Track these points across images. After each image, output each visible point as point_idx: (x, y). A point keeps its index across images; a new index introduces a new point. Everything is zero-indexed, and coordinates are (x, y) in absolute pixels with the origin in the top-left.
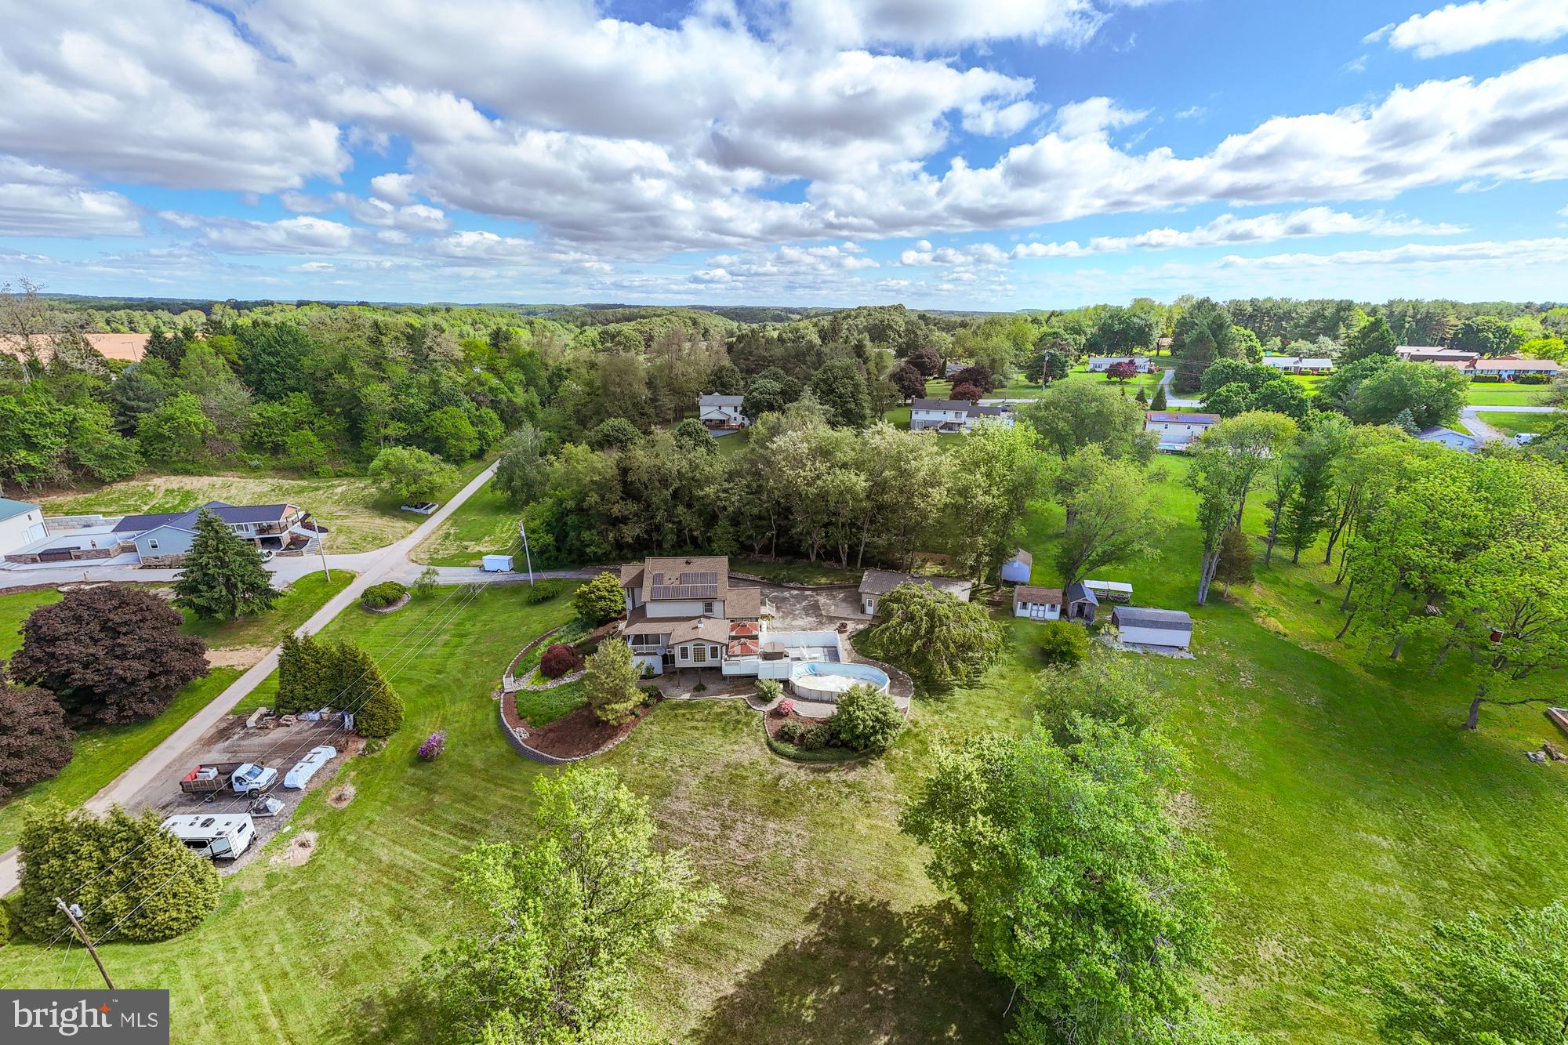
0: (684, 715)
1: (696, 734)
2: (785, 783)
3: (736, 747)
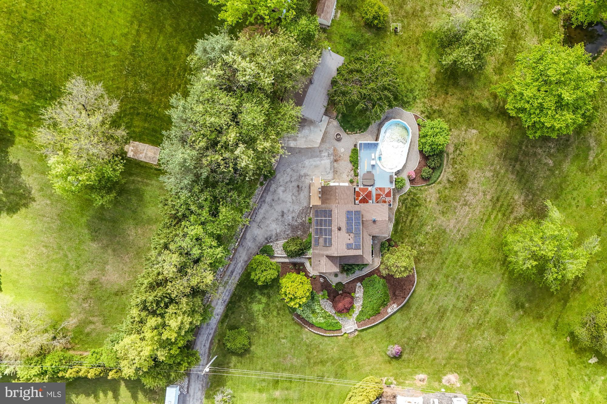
0: (402, 227)
1: (415, 219)
2: (452, 178)
3: (428, 200)
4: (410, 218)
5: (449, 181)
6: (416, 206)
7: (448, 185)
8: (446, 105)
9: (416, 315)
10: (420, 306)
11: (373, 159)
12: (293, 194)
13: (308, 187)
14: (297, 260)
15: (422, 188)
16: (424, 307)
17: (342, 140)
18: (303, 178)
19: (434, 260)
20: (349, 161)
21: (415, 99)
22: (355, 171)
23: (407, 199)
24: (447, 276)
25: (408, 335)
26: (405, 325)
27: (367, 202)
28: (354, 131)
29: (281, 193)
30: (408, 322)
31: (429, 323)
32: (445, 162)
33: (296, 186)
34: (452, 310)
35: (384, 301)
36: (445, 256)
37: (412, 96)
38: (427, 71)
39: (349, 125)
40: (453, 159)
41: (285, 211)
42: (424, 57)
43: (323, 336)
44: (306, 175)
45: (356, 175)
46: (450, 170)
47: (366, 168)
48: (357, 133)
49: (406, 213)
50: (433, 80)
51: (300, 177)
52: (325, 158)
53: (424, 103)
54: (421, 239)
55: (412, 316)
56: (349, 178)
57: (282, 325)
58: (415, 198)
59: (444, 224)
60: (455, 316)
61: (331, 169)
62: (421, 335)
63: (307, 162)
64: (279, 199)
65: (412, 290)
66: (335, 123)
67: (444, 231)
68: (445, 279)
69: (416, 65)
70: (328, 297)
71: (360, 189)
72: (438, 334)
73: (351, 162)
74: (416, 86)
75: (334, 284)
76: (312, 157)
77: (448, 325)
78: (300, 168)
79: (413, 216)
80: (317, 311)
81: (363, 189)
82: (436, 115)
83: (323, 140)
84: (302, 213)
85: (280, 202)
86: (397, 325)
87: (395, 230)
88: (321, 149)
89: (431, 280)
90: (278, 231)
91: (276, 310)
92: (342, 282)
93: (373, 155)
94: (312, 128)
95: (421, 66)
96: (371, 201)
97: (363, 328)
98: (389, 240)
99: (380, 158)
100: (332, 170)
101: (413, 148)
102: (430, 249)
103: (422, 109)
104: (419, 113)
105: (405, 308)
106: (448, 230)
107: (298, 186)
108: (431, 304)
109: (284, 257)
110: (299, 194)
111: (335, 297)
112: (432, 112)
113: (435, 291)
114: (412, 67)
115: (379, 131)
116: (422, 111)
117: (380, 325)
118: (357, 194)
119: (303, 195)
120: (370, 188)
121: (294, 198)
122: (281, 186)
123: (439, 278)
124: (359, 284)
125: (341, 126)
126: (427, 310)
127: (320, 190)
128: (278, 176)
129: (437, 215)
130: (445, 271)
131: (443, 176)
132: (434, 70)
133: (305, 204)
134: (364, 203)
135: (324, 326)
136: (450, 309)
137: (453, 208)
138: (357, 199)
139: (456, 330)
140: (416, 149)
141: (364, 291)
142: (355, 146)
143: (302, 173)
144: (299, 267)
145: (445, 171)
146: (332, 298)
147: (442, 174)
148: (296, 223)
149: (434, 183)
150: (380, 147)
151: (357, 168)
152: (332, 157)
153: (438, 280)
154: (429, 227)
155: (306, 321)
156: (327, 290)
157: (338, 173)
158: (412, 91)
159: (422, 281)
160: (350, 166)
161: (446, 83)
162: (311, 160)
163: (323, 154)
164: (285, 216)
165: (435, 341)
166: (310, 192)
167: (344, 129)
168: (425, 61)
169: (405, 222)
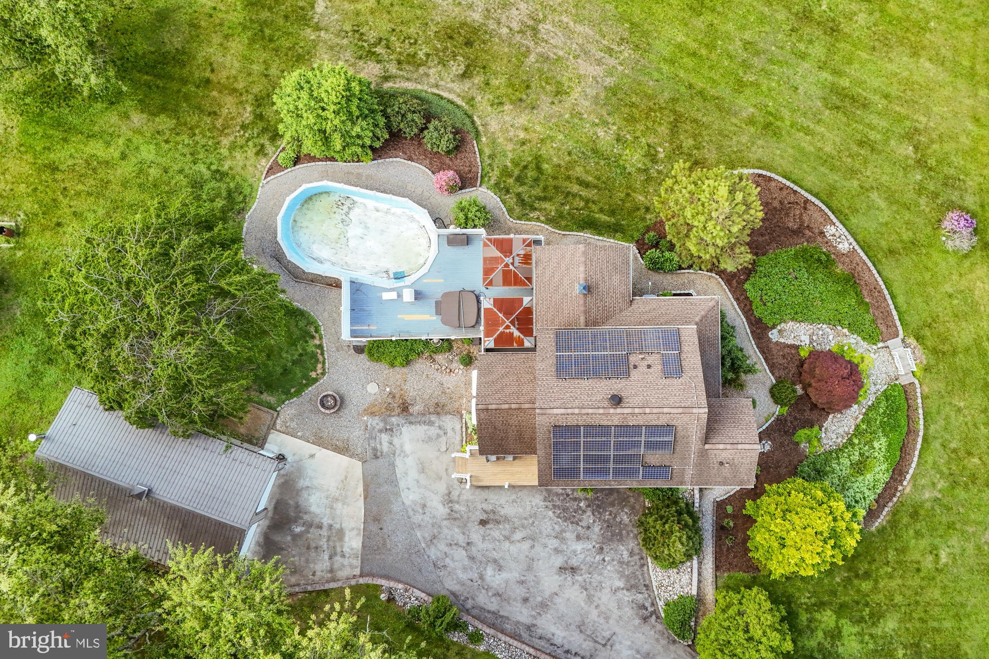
0: (601, 210)
1: (579, 171)
2: (457, 67)
3: (522, 135)
4: (575, 188)
5: (465, 75)
6: (539, 168)
7: (478, 79)
8: (240, 85)
9: (853, 172)
10: (826, 160)
11: (400, 296)
12: (507, 538)
13: (485, 494)
14: (707, 524)
15: (487, 151)
16: (828, 149)
17: (343, 390)
18: (457, 507)
19: (695, 121)
20: (405, 370)
21: (219, 175)
22: (437, 350)
23: (518, 195)
24: (740, 86)
25: (909, 195)
26: (882, 204)
27: (528, 311)
28: (314, 356)
29: (504, 575)
30: (874, 195)
31: (873, 135)
32: (410, 86)
33: (482, 530)
34: (836, 72)
35: (819, 260)
36: (683, 89)
37: (213, 184)
38: (137, 140)
39: (297, 370)
40: (399, 62)
41: (559, 561)
42: (96, 148)
43: (925, 439)
44: (449, 500)
45: (447, 345)
46: (432, 71)
47: (426, 317)
48: (320, 347)
49: (560, 198)
50: (165, 122)
51: (452, 516)
52: (396, 441)
53: (232, 147)
54: (637, 156)
55: (856, 183)
56: (457, 365)
57: (899, 563)
58: (516, 172)
59: (591, 92)
60: (850, 63)
61: (431, 423)
62: (907, 157)
63: (410, 496)
64: (522, 582)
65: (784, 181)
66: (288, 411)
67: (613, 91)
68: (748, 91)
69: (119, 171)
70: (816, 428)
71: (487, 335)
72: (903, 111)
73: (407, 362)
74: (181, 171)
75: (778, 410)
76: (393, 482)
77: (876, 83)
78: (427, 518)
79: (568, 178)
80: (856, 457)
81: (487, 324)
82: (268, 112)
83: (343, 449)
84: (565, 510)
85: (530, 577)
86: (881, 224)
87: (614, 230)
88: (369, 454)
89: (752, 130)
90: (620, 584)
91: (856, 582)
92: (768, 385)
93: (386, 296)
94: (302, 483)
95: (124, 156)
96: (526, 300)
97: (898, 323)
98: (642, 248)
99: (399, 277)
100: (433, 418)
101: (369, 177)
102: (664, 130)
103: (251, 151)
104: (263, 162)
105: (835, 204)
106: (609, 81)
107: (483, 523)
108: (821, 129)
109: (700, 563)
110: (507, 519)
111: (814, 406)
112: (261, 125)
113: (782, 119)
114: (125, 184)
115: (315, 280)
116: (257, 154)
117: (887, 273)
118: (504, 345)
119: (508, 508)
120: (486, 304)
121: (518, 535)
122: (481, 577)
123: (746, 105)
124: (774, 335)
125: (298, 393)
126: (838, 140)
127: (493, 458)
128: (451, 585)
129: (564, 109)
130: (724, 91)
131: (450, 91)
132: (138, 118)
133: (538, 500)
134: (530, 321)
135: (897, 437)
136: (830, 78)
137: (546, 67)
138: (521, 342)
139: (891, 60)
140: (369, 167)
141: (793, 319)
142: (359, 350)
143: (442, 511)
144: (728, 516)
145: (437, 86)
146: (814, 415)
147: (445, 94)
148: (597, 529)
149: (470, 117)
150: (363, 277)
151: (427, 343)
152: (394, 420)
153: (751, 110)
154: (601, 134)
155: (885, 489)
156: (795, 430)
157: (443, 400)
158: (197, 184)
159: (757, 153)
160: (421, 365)
161: (175, 86)
162: (402, 484)
163: (385, 447)
164: (574, 562)
165: (924, 120)
166: (501, 487)
167: (307, 386)
168: (108, 144)
169: (587, 201)
